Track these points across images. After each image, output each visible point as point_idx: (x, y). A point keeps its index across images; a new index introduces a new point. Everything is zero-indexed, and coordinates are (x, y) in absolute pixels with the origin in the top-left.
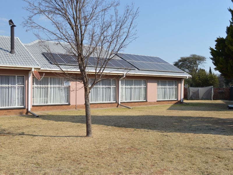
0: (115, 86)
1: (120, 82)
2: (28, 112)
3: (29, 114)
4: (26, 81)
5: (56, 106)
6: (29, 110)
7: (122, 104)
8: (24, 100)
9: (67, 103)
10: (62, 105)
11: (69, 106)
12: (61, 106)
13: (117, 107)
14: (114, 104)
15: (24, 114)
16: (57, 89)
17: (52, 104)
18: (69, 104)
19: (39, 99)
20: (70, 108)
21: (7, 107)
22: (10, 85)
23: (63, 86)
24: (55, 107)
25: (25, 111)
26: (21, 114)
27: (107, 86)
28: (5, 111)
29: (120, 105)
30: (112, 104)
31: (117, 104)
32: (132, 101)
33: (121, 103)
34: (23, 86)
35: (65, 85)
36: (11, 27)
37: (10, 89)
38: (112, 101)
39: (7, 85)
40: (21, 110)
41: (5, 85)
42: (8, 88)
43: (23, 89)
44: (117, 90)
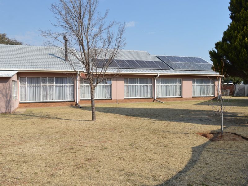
0: (151, 84)
1: (156, 80)
2: (76, 104)
3: (77, 106)
4: (75, 81)
5: (101, 100)
6: (77, 103)
7: (157, 100)
8: (74, 95)
9: (110, 98)
10: (105, 99)
11: (111, 100)
12: (105, 101)
13: (153, 101)
14: (151, 99)
15: (74, 106)
16: (102, 87)
17: (98, 98)
18: (111, 99)
19: (87, 95)
20: (112, 102)
21: (62, 100)
22: (64, 85)
23: (106, 85)
24: (99, 101)
25: (75, 103)
26: (72, 106)
27: (144, 84)
28: (60, 103)
29: (156, 100)
30: (149, 99)
31: (153, 99)
32: (168, 97)
33: (157, 98)
34: (73, 85)
35: (108, 83)
36: (65, 41)
37: (64, 87)
38: (149, 97)
39: (62, 85)
40: (72, 103)
41: (60, 85)
42: (63, 86)
43: (73, 87)
44: (153, 88)
